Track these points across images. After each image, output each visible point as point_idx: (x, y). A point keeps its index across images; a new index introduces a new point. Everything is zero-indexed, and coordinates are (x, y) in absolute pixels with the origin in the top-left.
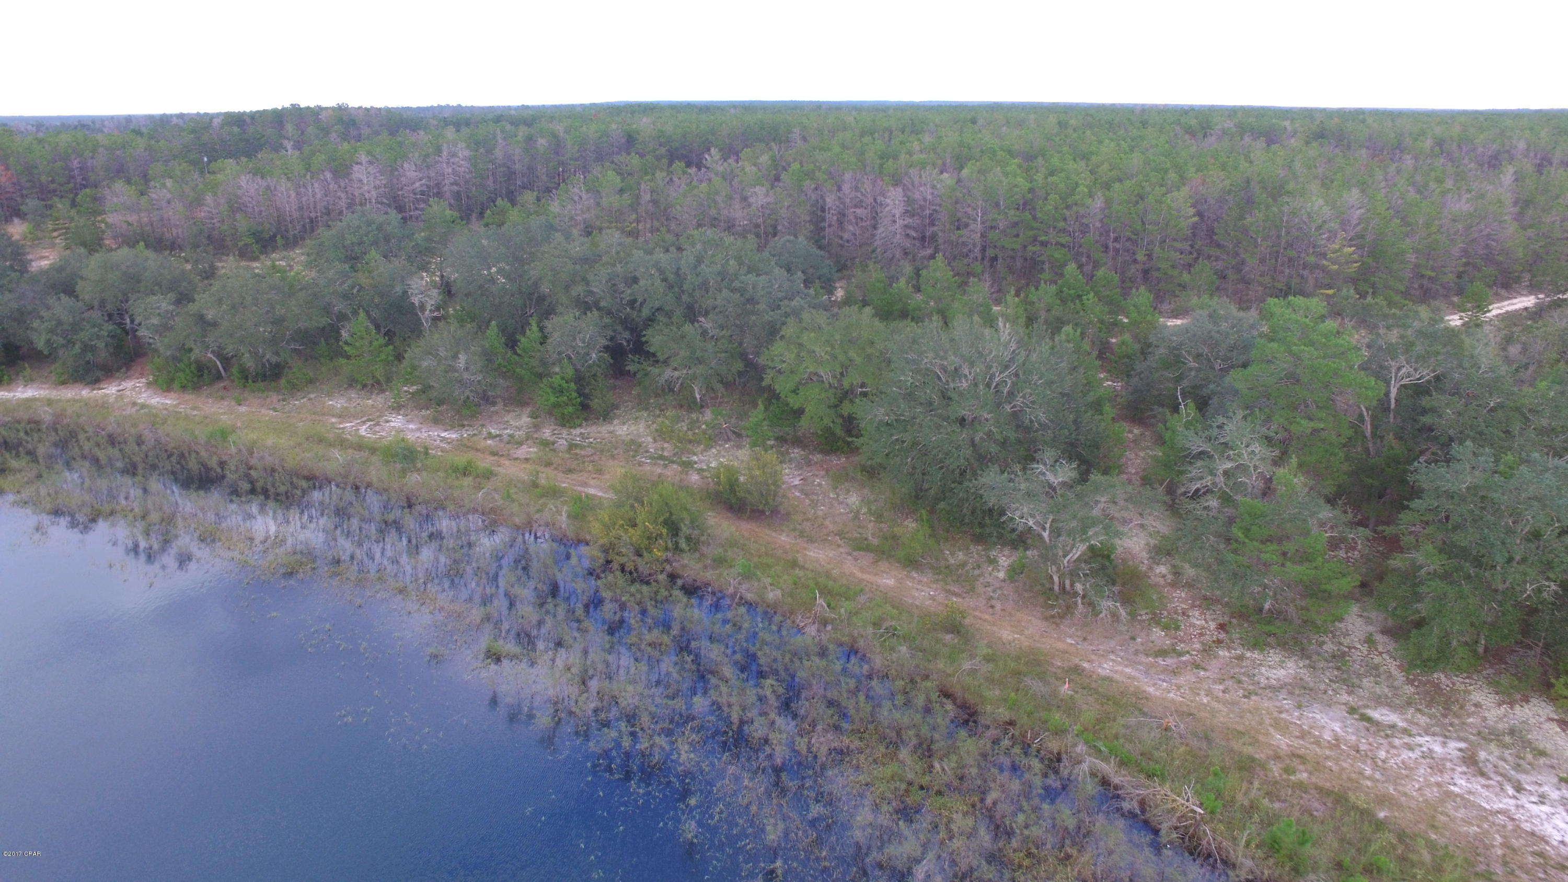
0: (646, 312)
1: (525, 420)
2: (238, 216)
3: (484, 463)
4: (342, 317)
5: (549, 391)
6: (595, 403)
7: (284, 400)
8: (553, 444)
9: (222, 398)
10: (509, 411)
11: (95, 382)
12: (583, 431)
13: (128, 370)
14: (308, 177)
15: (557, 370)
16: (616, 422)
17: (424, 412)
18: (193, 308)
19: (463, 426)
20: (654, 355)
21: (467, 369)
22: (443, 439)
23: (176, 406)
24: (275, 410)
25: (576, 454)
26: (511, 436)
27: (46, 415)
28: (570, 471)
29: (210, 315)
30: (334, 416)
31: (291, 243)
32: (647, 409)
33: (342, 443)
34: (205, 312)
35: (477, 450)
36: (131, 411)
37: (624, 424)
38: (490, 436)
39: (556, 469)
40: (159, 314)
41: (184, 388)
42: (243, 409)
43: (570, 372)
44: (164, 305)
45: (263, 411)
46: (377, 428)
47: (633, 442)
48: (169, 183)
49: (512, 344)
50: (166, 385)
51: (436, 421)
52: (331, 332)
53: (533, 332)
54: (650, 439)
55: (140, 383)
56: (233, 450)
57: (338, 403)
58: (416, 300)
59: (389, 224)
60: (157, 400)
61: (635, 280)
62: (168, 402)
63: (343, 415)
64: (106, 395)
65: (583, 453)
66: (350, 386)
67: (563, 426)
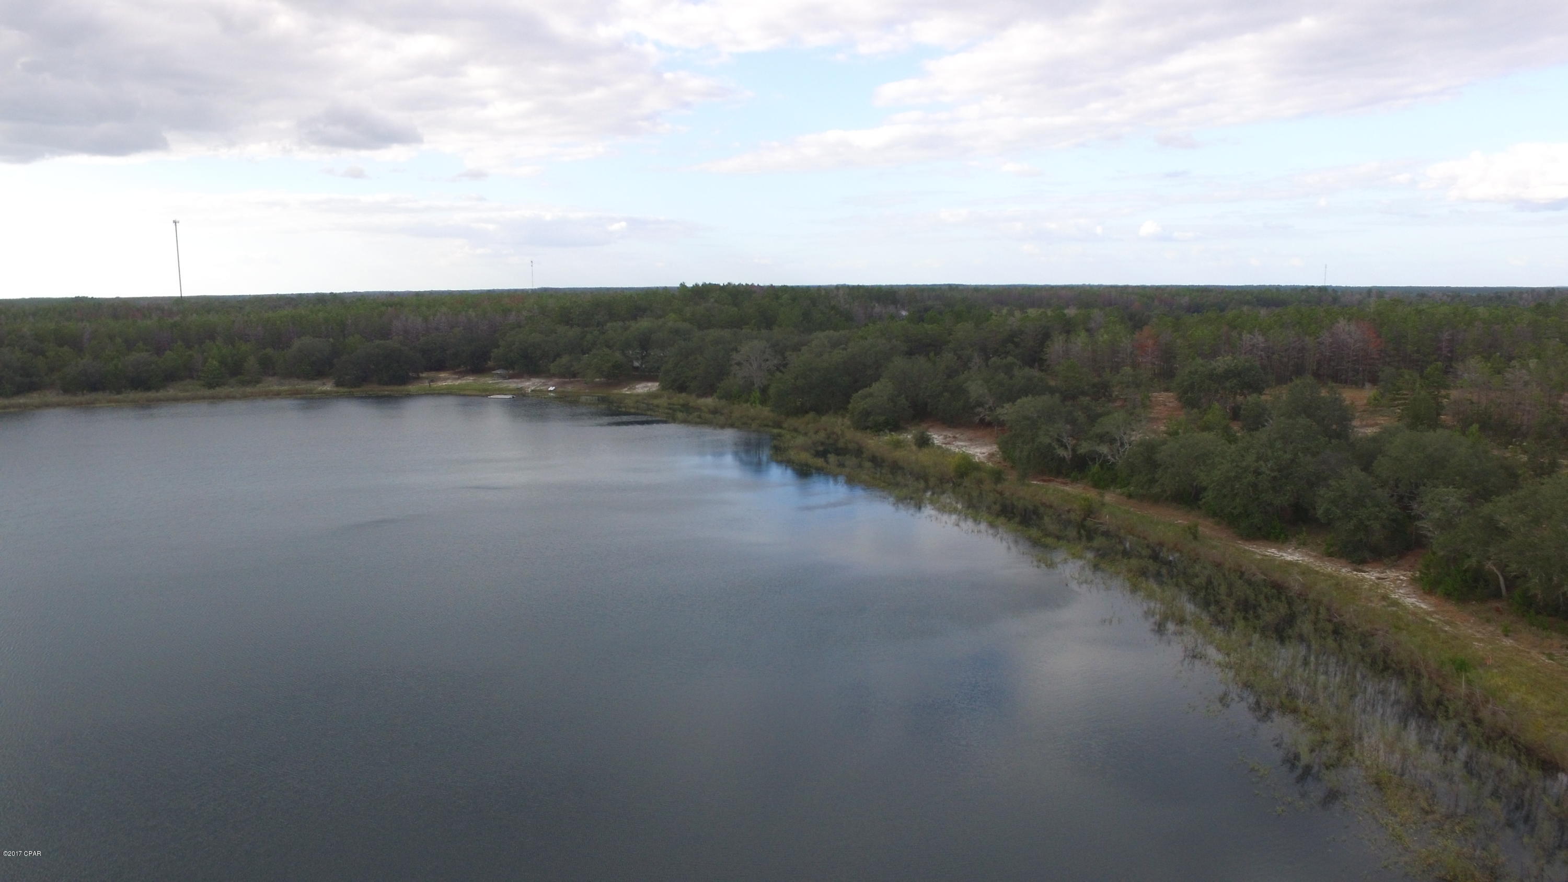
9: (1488, 621)
11: (1359, 562)
13: (1400, 558)
23: (1430, 614)
27: (1295, 582)
34: (1499, 517)
36: (1377, 604)
41: (1448, 595)
42: (1508, 642)
45: (1534, 653)
50: (1430, 586)
55: (1403, 576)
56: (1463, 689)
60: (1412, 601)
62: (1424, 606)
64: (1363, 580)
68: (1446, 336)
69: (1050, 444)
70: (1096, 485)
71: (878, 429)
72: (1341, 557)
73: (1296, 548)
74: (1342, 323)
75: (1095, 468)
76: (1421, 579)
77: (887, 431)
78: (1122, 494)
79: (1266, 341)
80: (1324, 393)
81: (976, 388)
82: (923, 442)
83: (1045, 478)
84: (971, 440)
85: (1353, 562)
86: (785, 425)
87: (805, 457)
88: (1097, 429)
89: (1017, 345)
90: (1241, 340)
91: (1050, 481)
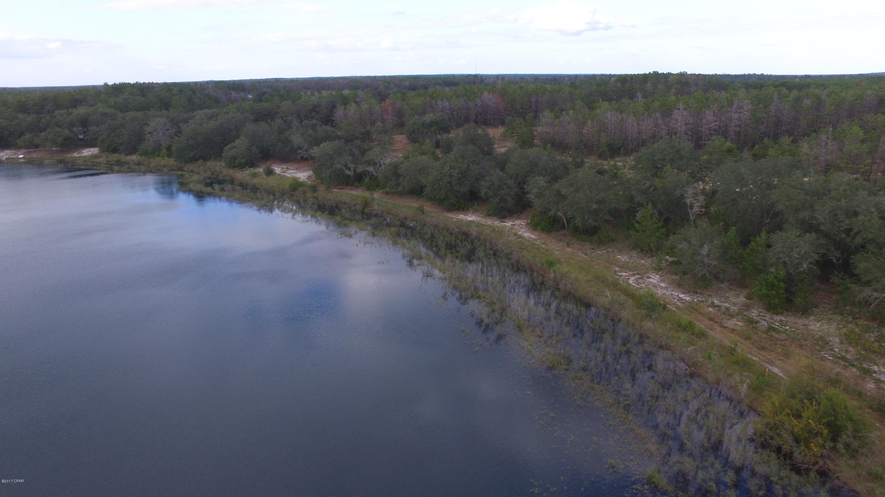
0: (858, 240)
1: (742, 299)
3: (701, 325)
4: (640, 205)
5: (764, 283)
6: (798, 301)
7: (593, 249)
8: (757, 323)
9: (561, 240)
10: (731, 289)
11: (503, 218)
12: (783, 318)
13: (521, 213)
15: (773, 270)
16: (812, 318)
17: (673, 277)
19: (696, 293)
20: (857, 275)
21: (708, 255)
22: (680, 299)
23: (536, 240)
24: (586, 254)
25: (772, 336)
26: (727, 309)
27: (474, 231)
28: (763, 348)
30: (618, 266)
31: (628, 153)
32: (841, 314)
33: (615, 286)
35: (700, 313)
36: (512, 238)
37: (818, 321)
38: (713, 305)
39: (753, 343)
41: (543, 230)
42: (569, 250)
43: (783, 273)
45: (580, 253)
46: (641, 281)
47: (821, 338)
48: (571, 113)
49: (745, 242)
50: (534, 226)
51: (679, 285)
52: (632, 212)
53: (762, 238)
54: (837, 340)
55: (523, 223)
56: (552, 275)
57: (623, 258)
58: (688, 201)
60: (528, 234)
61: (856, 214)
62: (533, 237)
63: (624, 267)
64: (505, 226)
65: (777, 336)
66: (634, 248)
67: (768, 310)
68: (534, 99)
69: (341, 168)
70: (368, 189)
71: (242, 167)
72: (495, 216)
73: (473, 214)
74: (486, 94)
75: (367, 180)
76: (531, 223)
77: (247, 168)
78: (382, 193)
79: (450, 105)
80: (480, 132)
81: (296, 139)
82: (270, 172)
83: (340, 187)
84: (297, 169)
85: (500, 218)
86: (185, 169)
87: (199, 187)
88: (366, 158)
89: (317, 113)
90: (437, 105)
91: (343, 189)
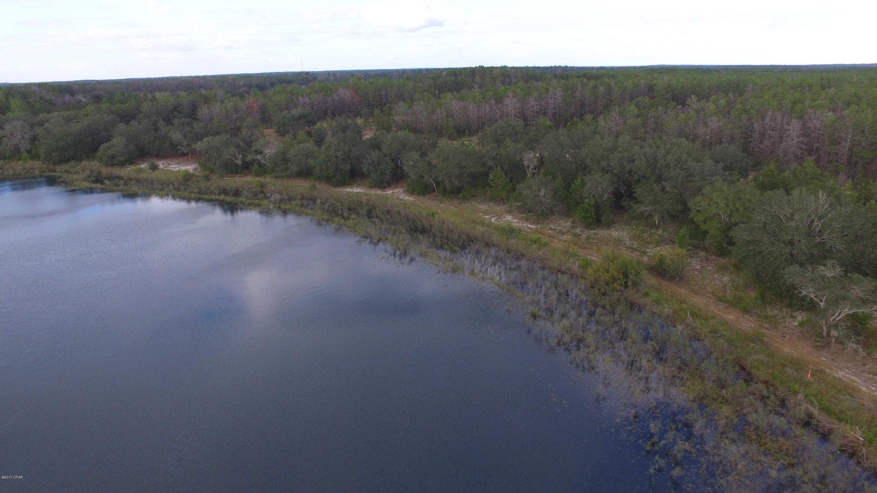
0: (636, 177)
1: (569, 224)
2: (450, 119)
3: (544, 239)
4: (491, 168)
5: (582, 211)
6: (603, 219)
7: (460, 203)
8: (580, 235)
9: (434, 200)
10: (561, 219)
11: (383, 188)
12: (595, 232)
13: (397, 184)
14: (484, 102)
15: (587, 201)
16: (613, 229)
17: (522, 215)
18: (427, 158)
19: (539, 223)
20: (635, 198)
21: (544, 196)
22: (529, 228)
23: (414, 201)
24: (456, 207)
25: (590, 242)
26: (560, 230)
28: (585, 248)
29: (434, 162)
30: (481, 212)
31: (472, 133)
32: (629, 225)
33: (483, 224)
34: (432, 161)
35: (543, 234)
36: (395, 201)
37: (616, 231)
38: (551, 229)
39: (579, 246)
40: (413, 160)
41: (419, 194)
42: (442, 205)
43: (593, 202)
44: (416, 156)
46: (500, 220)
47: (619, 239)
48: (422, 103)
49: (568, 187)
50: (411, 192)
51: (527, 220)
52: (485, 175)
53: (578, 182)
54: (628, 239)
55: (401, 190)
56: (436, 221)
57: (483, 207)
58: (526, 163)
59: (518, 127)
60: (407, 198)
61: (633, 161)
63: (485, 213)
64: (387, 194)
65: (593, 241)
66: (490, 200)
67: (586, 228)
70: (257, 175)
72: (376, 187)
73: (357, 187)
74: (341, 89)
75: (256, 167)
76: (407, 190)
78: (271, 177)
81: (176, 136)
82: (154, 168)
83: (229, 175)
84: (178, 164)
85: (381, 188)
88: (254, 148)
89: (179, 112)
90: (299, 100)
91: (233, 176)
